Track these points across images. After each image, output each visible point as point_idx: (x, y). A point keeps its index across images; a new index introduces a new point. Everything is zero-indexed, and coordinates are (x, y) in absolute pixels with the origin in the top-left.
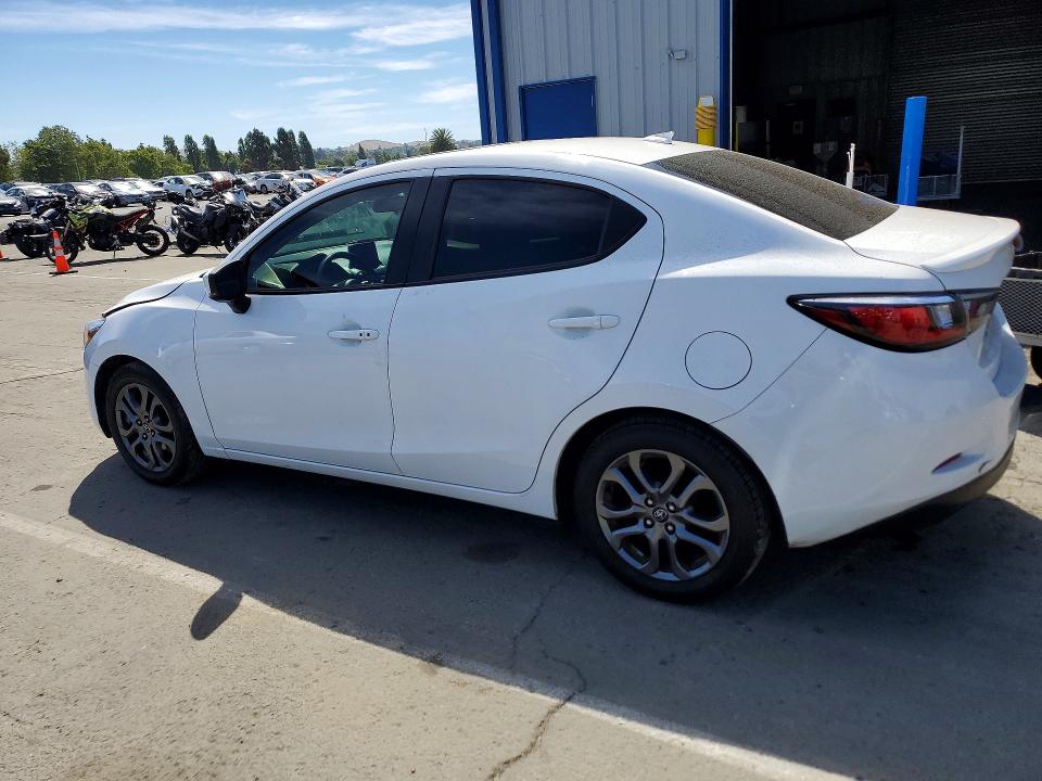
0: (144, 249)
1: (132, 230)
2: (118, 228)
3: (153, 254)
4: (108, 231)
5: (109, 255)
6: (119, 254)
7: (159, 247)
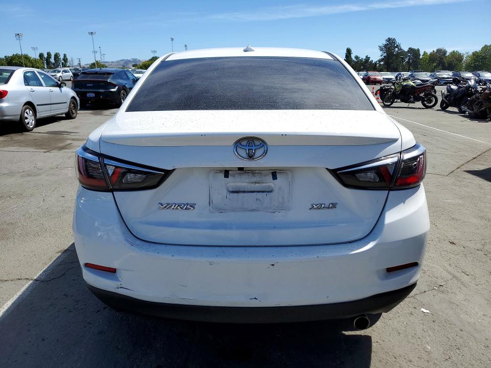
0: (424, 105)
1: (422, 95)
2: (415, 93)
3: (427, 107)
4: (409, 94)
5: (406, 105)
6: (411, 105)
7: (431, 104)
